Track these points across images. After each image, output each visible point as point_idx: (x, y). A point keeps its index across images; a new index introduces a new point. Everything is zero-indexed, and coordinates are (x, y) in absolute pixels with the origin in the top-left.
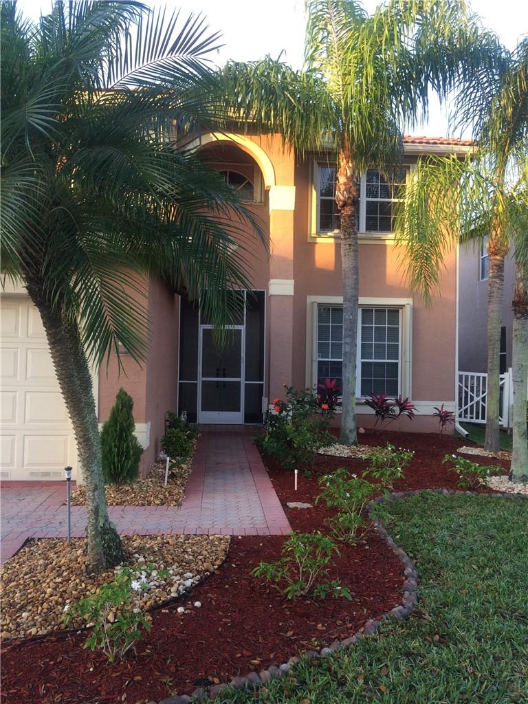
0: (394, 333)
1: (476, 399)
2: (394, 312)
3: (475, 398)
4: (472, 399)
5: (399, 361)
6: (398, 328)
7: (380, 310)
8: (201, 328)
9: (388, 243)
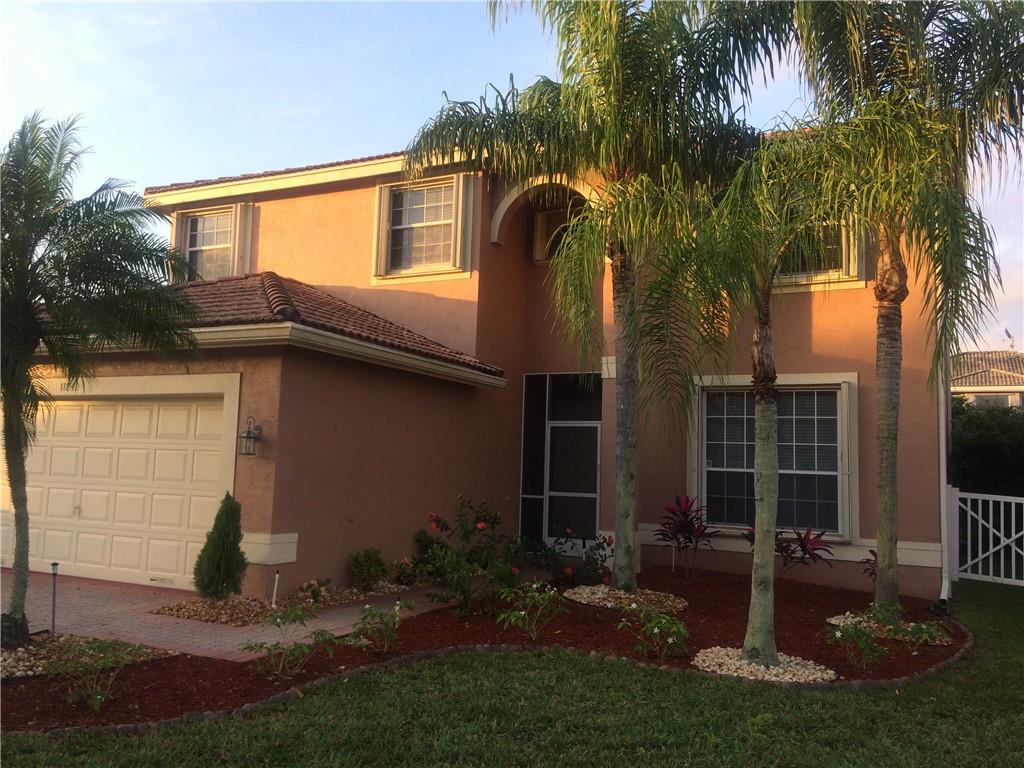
0: (829, 429)
1: (1004, 541)
2: (829, 394)
3: (1003, 538)
4: (997, 541)
5: (839, 474)
6: (836, 420)
7: (805, 393)
8: (549, 425)
9: (813, 288)
